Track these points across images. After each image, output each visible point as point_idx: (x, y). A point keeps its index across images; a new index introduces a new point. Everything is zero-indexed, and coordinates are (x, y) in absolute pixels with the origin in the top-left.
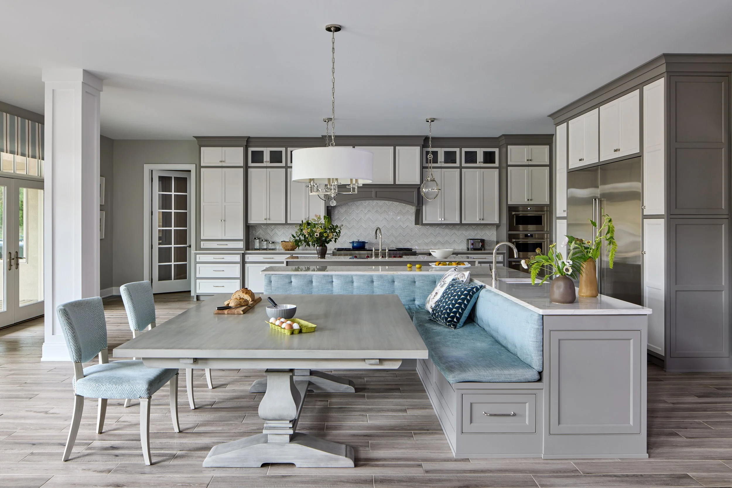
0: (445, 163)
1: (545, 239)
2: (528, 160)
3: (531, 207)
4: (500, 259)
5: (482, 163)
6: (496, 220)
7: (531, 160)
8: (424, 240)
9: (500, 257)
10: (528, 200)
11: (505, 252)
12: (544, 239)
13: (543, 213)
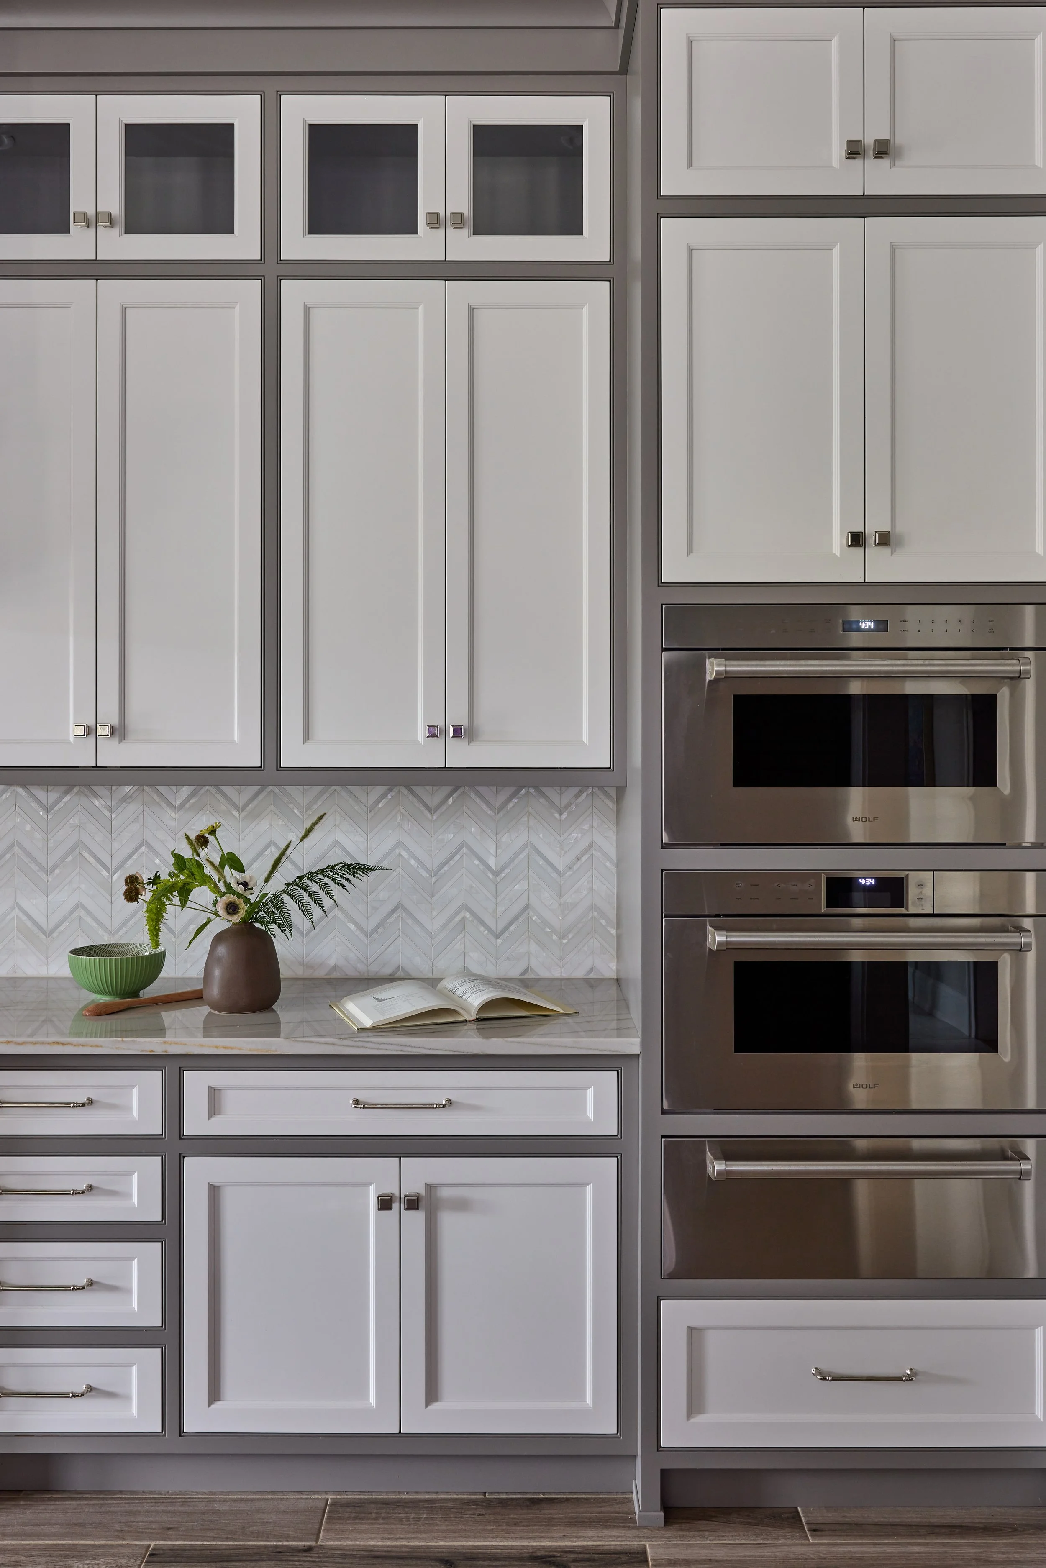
0: (132, 227)
1: (1027, 923)
2: (855, 150)
3: (883, 613)
4: (590, 1113)
5: (465, 232)
6: (585, 739)
7: (882, 150)
8: (25, 904)
9: (590, 1092)
10: (857, 540)
11: (633, 1045)
12: (1020, 930)
13: (1009, 666)
